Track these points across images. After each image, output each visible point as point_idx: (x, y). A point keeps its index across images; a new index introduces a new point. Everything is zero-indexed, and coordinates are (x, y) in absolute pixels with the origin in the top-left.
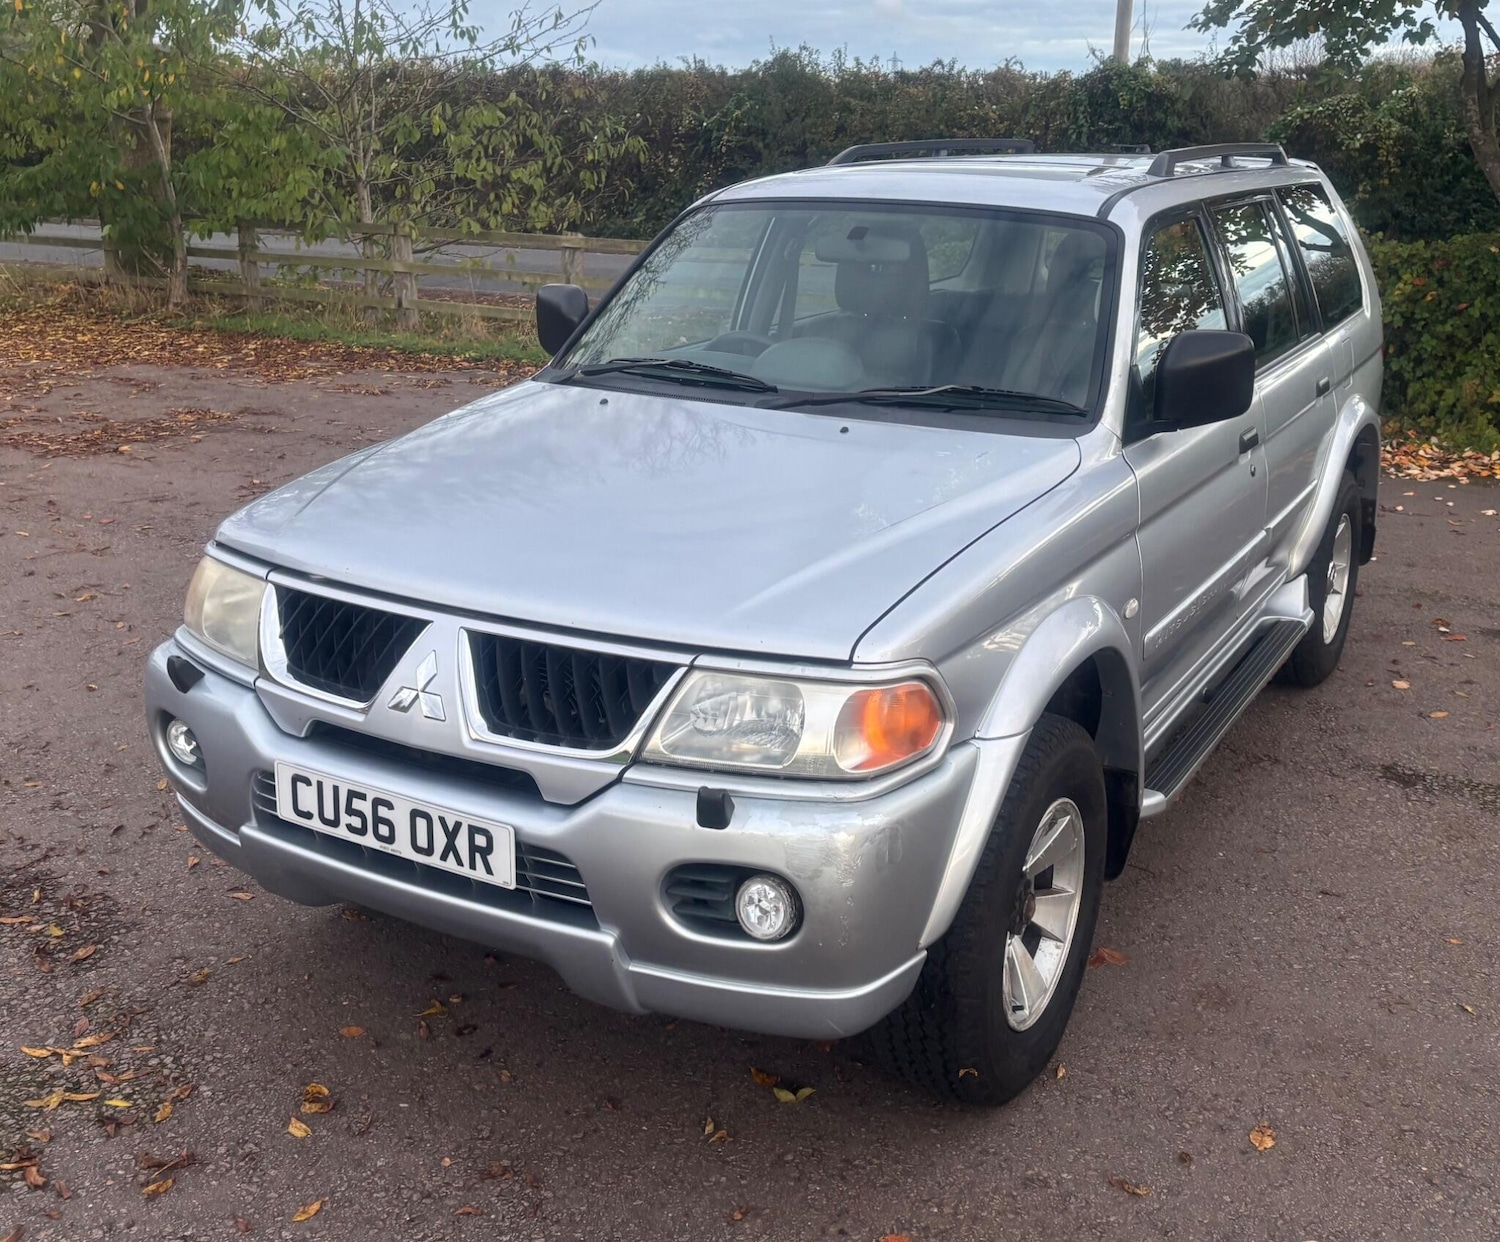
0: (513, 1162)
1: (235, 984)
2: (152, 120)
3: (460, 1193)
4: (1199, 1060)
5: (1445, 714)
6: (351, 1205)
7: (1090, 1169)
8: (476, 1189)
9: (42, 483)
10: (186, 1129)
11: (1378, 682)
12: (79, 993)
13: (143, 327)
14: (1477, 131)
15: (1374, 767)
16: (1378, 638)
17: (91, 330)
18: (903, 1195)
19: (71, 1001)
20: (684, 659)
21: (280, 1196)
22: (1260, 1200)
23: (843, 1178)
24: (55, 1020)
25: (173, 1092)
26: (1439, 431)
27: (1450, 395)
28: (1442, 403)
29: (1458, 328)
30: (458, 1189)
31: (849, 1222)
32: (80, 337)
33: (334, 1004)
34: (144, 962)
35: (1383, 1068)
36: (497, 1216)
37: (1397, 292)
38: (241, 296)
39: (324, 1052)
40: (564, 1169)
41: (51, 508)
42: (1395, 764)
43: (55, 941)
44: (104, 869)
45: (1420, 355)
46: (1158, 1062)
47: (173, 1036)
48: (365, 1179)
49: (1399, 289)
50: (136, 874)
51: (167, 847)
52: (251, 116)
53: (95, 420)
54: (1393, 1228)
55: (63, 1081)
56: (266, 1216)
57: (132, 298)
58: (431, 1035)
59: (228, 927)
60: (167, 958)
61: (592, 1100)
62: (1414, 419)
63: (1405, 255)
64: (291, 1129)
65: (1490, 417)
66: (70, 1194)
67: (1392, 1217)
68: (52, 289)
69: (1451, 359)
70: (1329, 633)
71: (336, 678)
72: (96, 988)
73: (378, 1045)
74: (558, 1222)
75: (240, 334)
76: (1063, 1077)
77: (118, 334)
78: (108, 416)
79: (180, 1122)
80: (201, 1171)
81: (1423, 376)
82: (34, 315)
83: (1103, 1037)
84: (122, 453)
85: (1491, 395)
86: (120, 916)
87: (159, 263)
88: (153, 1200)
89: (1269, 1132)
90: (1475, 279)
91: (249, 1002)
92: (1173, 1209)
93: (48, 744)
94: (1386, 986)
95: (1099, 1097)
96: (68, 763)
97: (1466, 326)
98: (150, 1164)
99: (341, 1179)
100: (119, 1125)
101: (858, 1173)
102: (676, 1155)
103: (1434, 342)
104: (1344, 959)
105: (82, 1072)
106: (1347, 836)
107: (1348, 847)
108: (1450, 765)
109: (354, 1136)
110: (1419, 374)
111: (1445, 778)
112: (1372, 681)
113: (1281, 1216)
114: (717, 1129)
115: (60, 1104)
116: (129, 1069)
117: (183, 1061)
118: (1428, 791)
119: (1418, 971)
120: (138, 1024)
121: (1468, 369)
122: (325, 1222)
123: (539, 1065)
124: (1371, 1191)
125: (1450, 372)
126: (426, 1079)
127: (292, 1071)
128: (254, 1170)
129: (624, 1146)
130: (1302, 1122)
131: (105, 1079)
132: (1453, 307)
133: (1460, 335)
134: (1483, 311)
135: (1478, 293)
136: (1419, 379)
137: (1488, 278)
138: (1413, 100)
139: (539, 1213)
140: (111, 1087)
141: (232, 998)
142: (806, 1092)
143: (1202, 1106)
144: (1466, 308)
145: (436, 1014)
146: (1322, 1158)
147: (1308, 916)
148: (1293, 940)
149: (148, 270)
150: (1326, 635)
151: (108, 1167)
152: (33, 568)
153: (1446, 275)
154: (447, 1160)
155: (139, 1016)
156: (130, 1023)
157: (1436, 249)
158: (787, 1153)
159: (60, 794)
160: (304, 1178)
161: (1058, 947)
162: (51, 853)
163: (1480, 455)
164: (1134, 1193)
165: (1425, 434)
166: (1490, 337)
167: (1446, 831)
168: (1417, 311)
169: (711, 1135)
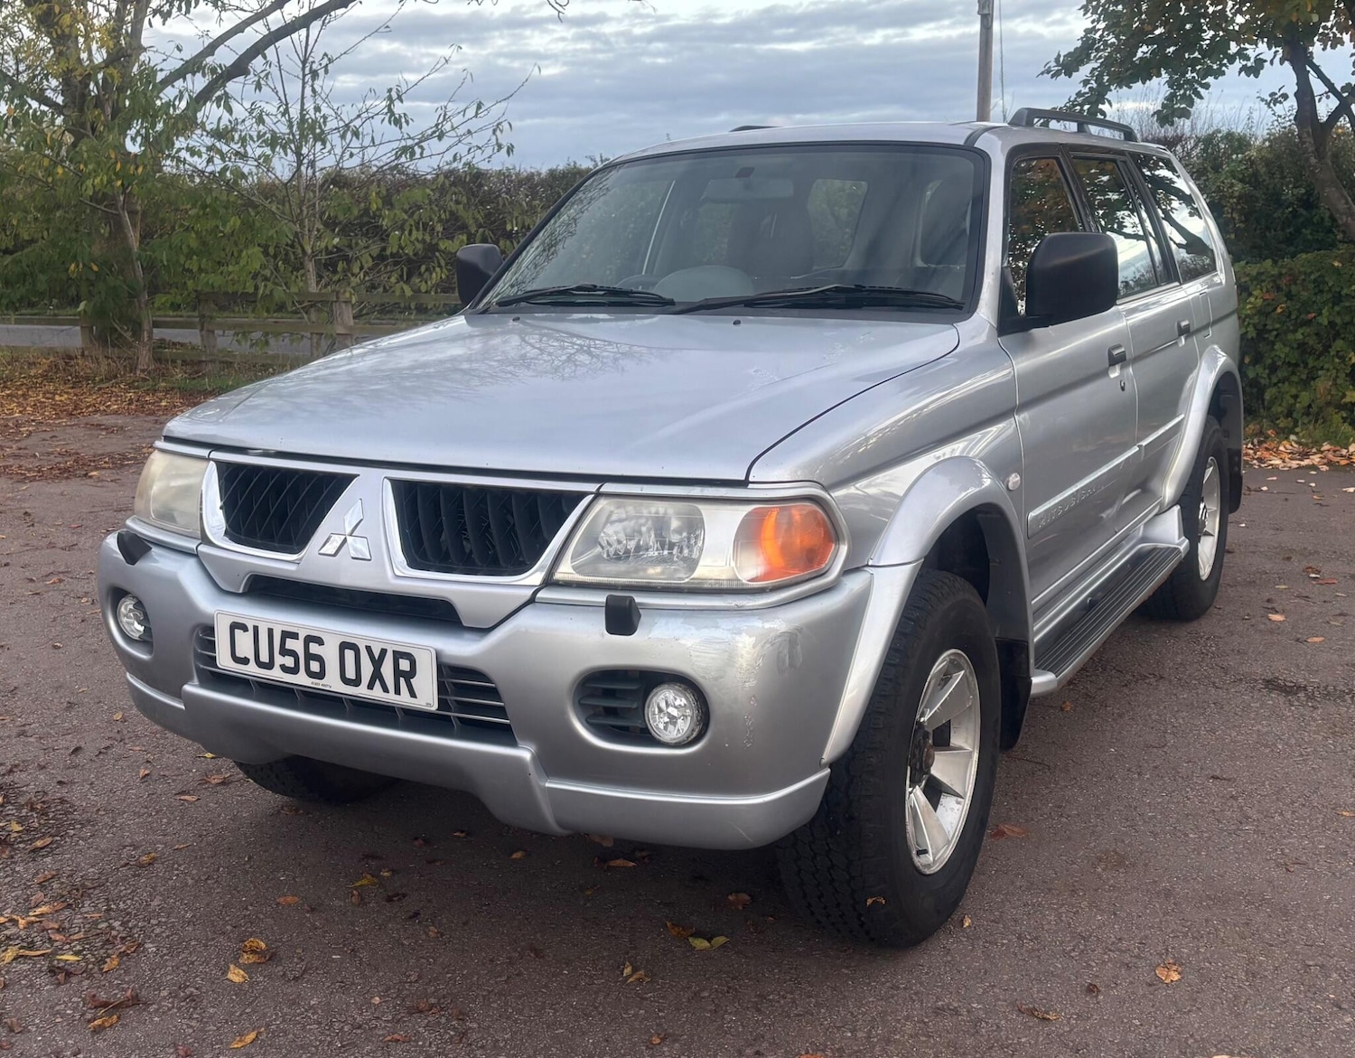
0: (439, 1000)
1: (180, 865)
2: (123, 209)
3: (389, 1025)
4: (1102, 912)
5: (1321, 639)
6: (286, 1035)
7: (999, 1000)
8: (405, 1022)
9: (19, 500)
10: (132, 977)
11: (1254, 616)
12: (37, 873)
13: (114, 389)
14: (1313, 160)
15: (1256, 681)
16: (1252, 583)
17: (67, 393)
18: (817, 1023)
19: (28, 881)
20: (592, 487)
21: (218, 1029)
22: (1169, 1023)
23: (758, 1010)
24: (13, 895)
25: (120, 948)
26: (1297, 430)
27: (1305, 397)
28: (1298, 405)
29: (1309, 335)
30: (388, 1021)
31: (765, 1045)
32: (57, 398)
33: (272, 879)
34: (97, 849)
35: (1285, 915)
36: (424, 1043)
37: (1248, 306)
38: (201, 362)
39: (262, 916)
40: (489, 1005)
41: (27, 518)
42: (1278, 678)
43: (16, 835)
44: (63, 780)
45: (1274, 363)
46: (1061, 913)
47: (122, 906)
48: (299, 1015)
49: (1250, 303)
50: (92, 784)
51: (120, 762)
52: (209, 201)
53: (67, 453)
54: (1303, 1044)
55: (17, 941)
56: (204, 1045)
57: (104, 368)
58: (363, 901)
59: (176, 822)
60: (118, 846)
61: (515, 951)
62: (1272, 422)
63: (1254, 273)
64: (230, 976)
65: (1345, 415)
66: (20, 1029)
67: (1303, 1036)
68: (34, 363)
69: (1303, 365)
70: (1205, 570)
71: (272, 538)
72: (52, 869)
73: (312, 910)
74: (483, 1047)
75: (199, 392)
76: (969, 927)
77: (90, 395)
78: (79, 451)
79: (127, 972)
80: (144, 1010)
81: (1279, 382)
82: (19, 383)
83: (1007, 894)
84: (91, 477)
85: (1344, 396)
86: (76, 815)
87: (128, 335)
88: (99, 1033)
89: (1175, 968)
90: (1321, 291)
91: (193, 879)
92: (1084, 1031)
93: (16, 688)
94: (1282, 850)
95: (1005, 941)
96: (34, 702)
97: (1317, 334)
98: (97, 1004)
99: (276, 1015)
100: (69, 974)
101: (773, 1006)
102: (596, 993)
103: (1287, 350)
104: (1238, 829)
105: (36, 934)
106: (1234, 734)
107: (1235, 742)
108: (1330, 679)
109: (289, 981)
110: (1274, 380)
111: (1326, 688)
112: (1248, 615)
113: (1192, 1036)
114: (635, 970)
115: (15, 959)
116: (79, 932)
117: (130, 925)
118: (1311, 697)
119: (1313, 838)
120: (90, 897)
121: (1320, 372)
122: (261, 1048)
123: (464, 924)
124: (1280, 1015)
125: (1304, 377)
126: (357, 936)
127: (232, 931)
128: (195, 1009)
129: (546, 986)
130: (1207, 959)
131: (57, 938)
132: (1303, 316)
133: (1311, 343)
134: (1331, 318)
135: (1325, 303)
136: (1275, 384)
137: (1333, 290)
138: (1251, 162)
139: (464, 1040)
140: (63, 945)
141: (177, 875)
142: (721, 940)
143: (1107, 948)
144: (1315, 317)
145: (367, 885)
146: (1229, 988)
147: (1200, 796)
148: (1187, 815)
149: (119, 341)
150: (1202, 572)
151: (58, 1008)
152: (9, 561)
153: (1293, 288)
154: (377, 998)
155: (91, 891)
156: (82, 896)
157: (1282, 267)
158: (704, 990)
159: (24, 726)
160: (241, 1015)
161: (958, 803)
162: (15, 770)
163: (1338, 448)
164: (1044, 1019)
165: (1284, 433)
166: (1339, 344)
167: (1330, 728)
168: (1269, 322)
169: (630, 976)
